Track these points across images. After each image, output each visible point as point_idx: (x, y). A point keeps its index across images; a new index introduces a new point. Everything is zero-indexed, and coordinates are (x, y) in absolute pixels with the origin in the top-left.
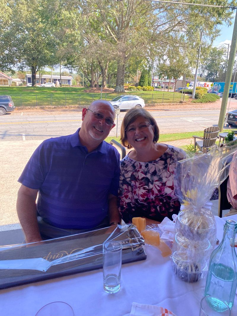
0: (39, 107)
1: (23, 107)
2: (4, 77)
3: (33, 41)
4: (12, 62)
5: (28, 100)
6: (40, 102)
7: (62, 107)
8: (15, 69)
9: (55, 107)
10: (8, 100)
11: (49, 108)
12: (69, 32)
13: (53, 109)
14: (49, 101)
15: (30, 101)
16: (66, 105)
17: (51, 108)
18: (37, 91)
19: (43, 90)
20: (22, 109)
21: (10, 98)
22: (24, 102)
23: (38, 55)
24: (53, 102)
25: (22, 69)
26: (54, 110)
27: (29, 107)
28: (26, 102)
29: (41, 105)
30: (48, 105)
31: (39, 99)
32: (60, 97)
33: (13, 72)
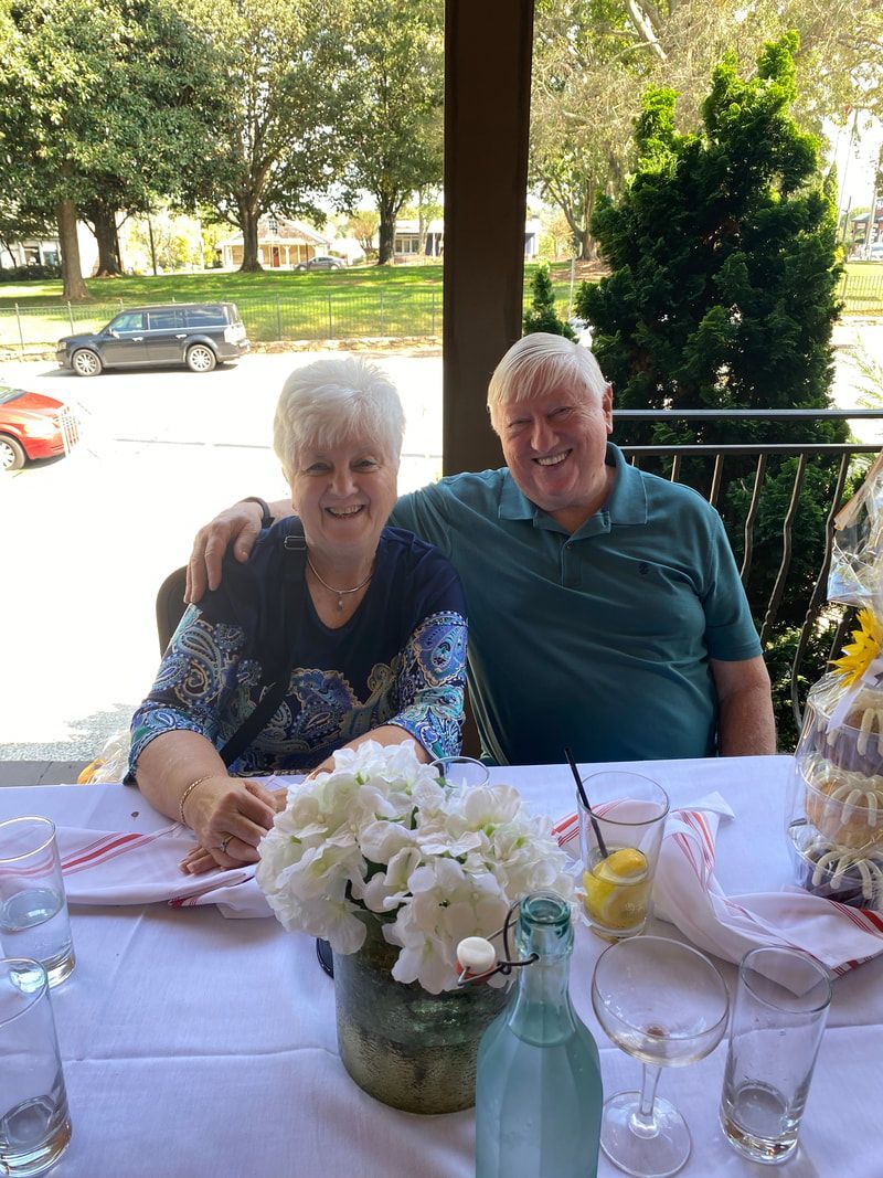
0: (338, 342)
1: (285, 344)
4: (320, 183)
5: (305, 319)
6: (347, 325)
7: (419, 341)
9: (392, 342)
11: (372, 345)
13: (385, 348)
14: (378, 318)
15: (313, 322)
16: (433, 334)
17: (379, 345)
18: (369, 284)
19: (393, 280)
20: (282, 349)
22: (291, 323)
23: (398, 146)
24: (390, 322)
25: (350, 205)
26: (385, 352)
27: (305, 343)
28: (298, 323)
29: (347, 335)
30: (370, 334)
31: (344, 313)
32: (421, 304)
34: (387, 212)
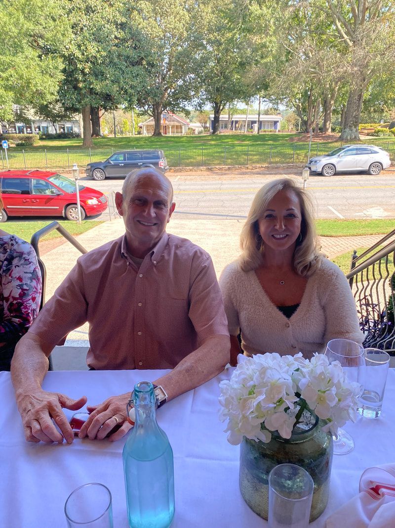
0: (204, 167)
1: (182, 168)
2: (178, 121)
3: (219, 60)
4: (187, 98)
5: (191, 157)
6: (209, 160)
7: (241, 168)
8: (189, 108)
9: (229, 168)
10: (158, 158)
11: (220, 169)
12: (258, 40)
13: (226, 170)
14: (222, 157)
15: (194, 158)
16: (247, 165)
17: (223, 169)
18: (213, 143)
19: (223, 141)
20: (181, 171)
21: (161, 153)
22: (185, 159)
23: (224, 83)
24: (228, 159)
25: (201, 108)
26: (227, 172)
27: (191, 168)
28: (188, 159)
29: (209, 164)
30: (219, 164)
31: (208, 155)
32: (240, 152)
33: (187, 113)
34: (217, 111)
